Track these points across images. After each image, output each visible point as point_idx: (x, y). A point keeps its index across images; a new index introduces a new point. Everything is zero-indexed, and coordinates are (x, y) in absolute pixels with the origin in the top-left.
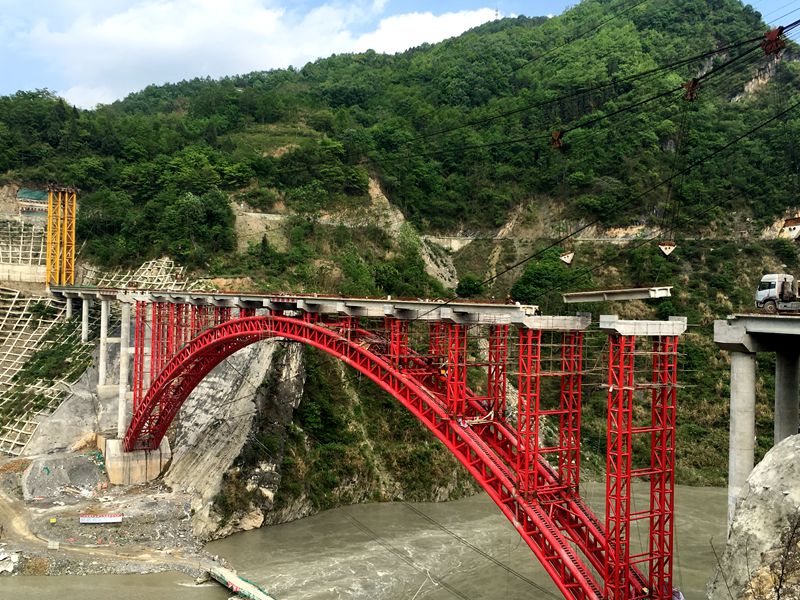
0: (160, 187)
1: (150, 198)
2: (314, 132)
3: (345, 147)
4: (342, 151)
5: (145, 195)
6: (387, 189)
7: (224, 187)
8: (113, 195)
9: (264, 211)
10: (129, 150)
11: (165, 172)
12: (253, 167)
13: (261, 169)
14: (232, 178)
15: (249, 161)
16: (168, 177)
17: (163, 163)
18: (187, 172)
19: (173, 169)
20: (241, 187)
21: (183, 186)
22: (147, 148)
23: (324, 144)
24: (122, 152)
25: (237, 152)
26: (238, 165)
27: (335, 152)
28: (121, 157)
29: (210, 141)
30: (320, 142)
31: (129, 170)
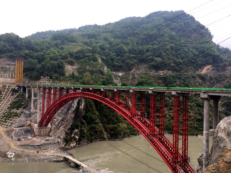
0: (45, 59)
1: (42, 61)
2: (84, 45)
3: (92, 49)
4: (92, 50)
6: (103, 60)
7: (62, 59)
8: (32, 60)
9: (72, 65)
10: (36, 49)
11: (46, 55)
12: (69, 54)
13: (71, 55)
14: (64, 57)
15: (68, 52)
16: (47, 56)
17: (45, 52)
18: (52, 55)
19: (48, 54)
20: (66, 59)
21: (52, 59)
22: (41, 48)
23: (87, 48)
24: (34, 49)
25: (65, 50)
26: (65, 53)
27: (90, 50)
28: (34, 51)
29: (57, 47)
30: (86, 48)
31: (36, 54)
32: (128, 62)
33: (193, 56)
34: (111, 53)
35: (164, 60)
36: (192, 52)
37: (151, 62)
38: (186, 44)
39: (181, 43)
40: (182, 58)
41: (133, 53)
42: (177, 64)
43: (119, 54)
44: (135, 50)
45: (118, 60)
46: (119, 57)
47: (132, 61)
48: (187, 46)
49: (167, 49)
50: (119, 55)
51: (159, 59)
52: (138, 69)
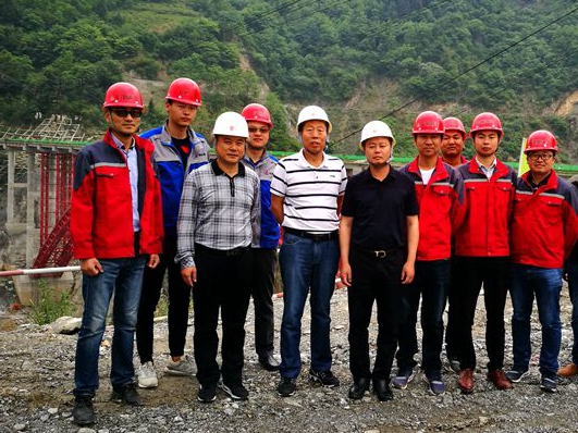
0: (57, 54)
1: (48, 63)
2: (194, 13)
3: (219, 26)
4: (218, 30)
5: (43, 61)
6: (255, 63)
7: (115, 56)
8: (14, 58)
9: (150, 78)
10: (27, 20)
11: (62, 41)
12: (140, 39)
13: (148, 43)
14: (122, 49)
15: (136, 35)
16: (65, 46)
17: (59, 32)
18: (82, 42)
19: (68, 39)
20: (130, 57)
21: (80, 54)
22: (44, 18)
23: (201, 23)
24: (21, 21)
25: (127, 26)
26: (126, 38)
27: (210, 30)
28: (20, 25)
29: (102, 15)
30: (198, 21)
31: (27, 37)
32: (339, 75)
33: (536, 60)
34: (284, 43)
35: (448, 70)
36: (535, 49)
37: (410, 76)
38: (520, 21)
39: (505, 19)
40: (505, 66)
41: (354, 45)
42: (487, 83)
43: (311, 46)
44: (361, 37)
45: (306, 67)
46: (309, 56)
47: (351, 71)
48: (521, 27)
49: (459, 36)
50: (310, 51)
51: (433, 69)
52: (369, 97)
